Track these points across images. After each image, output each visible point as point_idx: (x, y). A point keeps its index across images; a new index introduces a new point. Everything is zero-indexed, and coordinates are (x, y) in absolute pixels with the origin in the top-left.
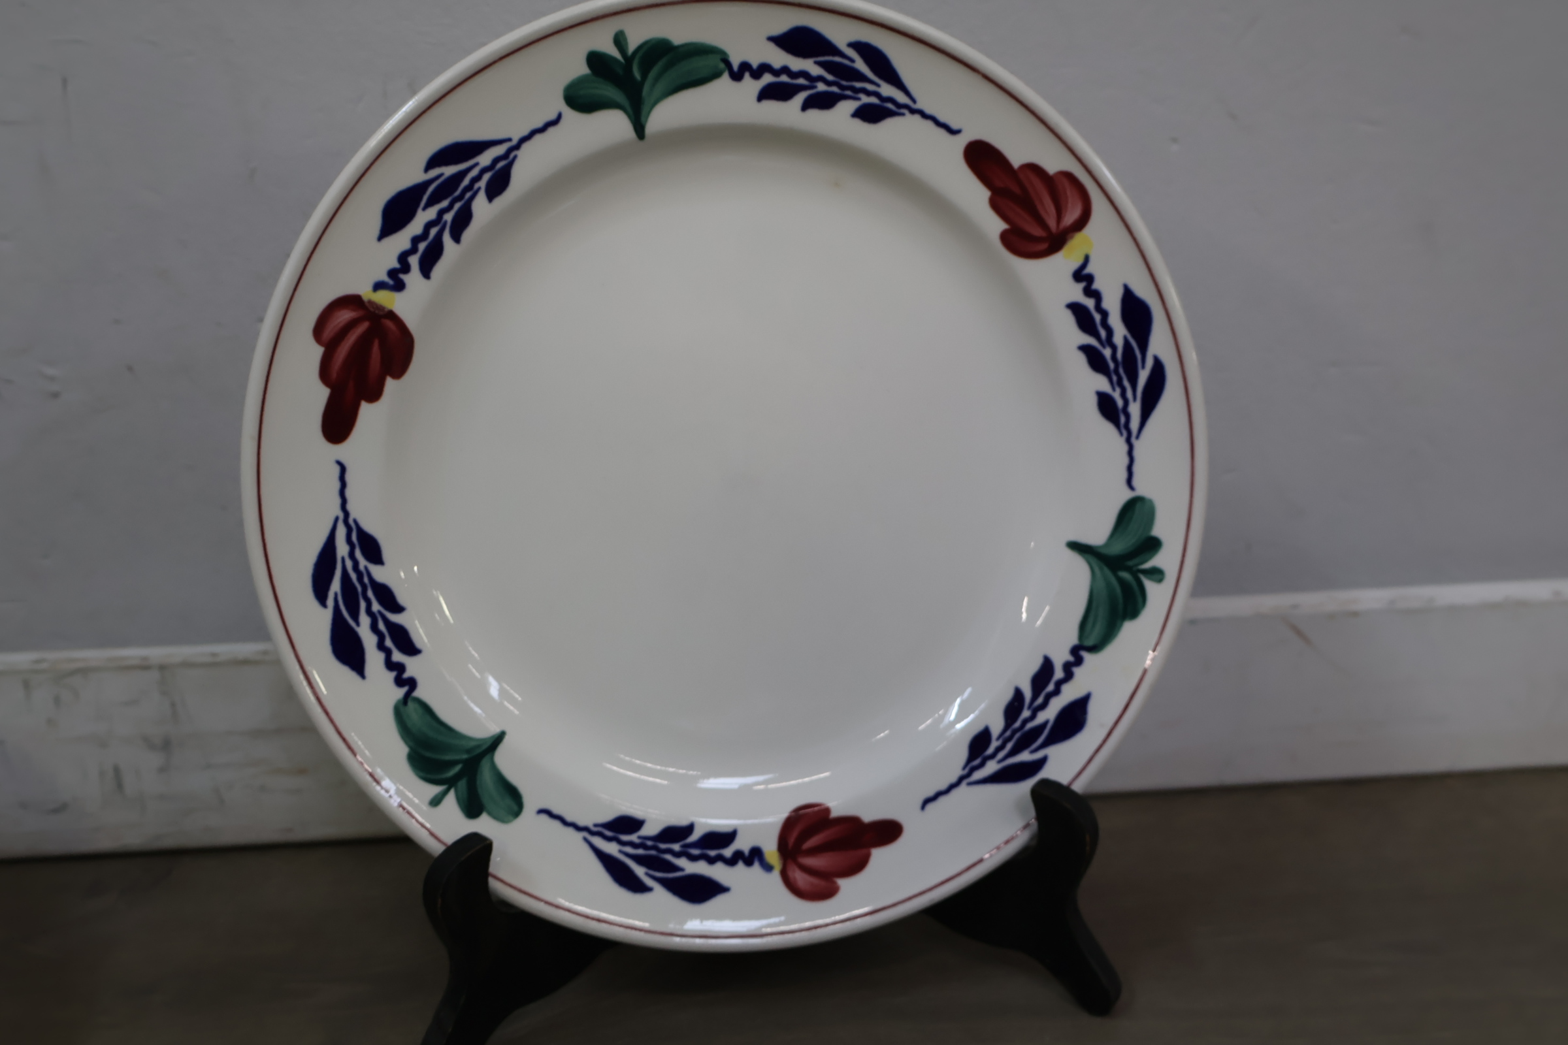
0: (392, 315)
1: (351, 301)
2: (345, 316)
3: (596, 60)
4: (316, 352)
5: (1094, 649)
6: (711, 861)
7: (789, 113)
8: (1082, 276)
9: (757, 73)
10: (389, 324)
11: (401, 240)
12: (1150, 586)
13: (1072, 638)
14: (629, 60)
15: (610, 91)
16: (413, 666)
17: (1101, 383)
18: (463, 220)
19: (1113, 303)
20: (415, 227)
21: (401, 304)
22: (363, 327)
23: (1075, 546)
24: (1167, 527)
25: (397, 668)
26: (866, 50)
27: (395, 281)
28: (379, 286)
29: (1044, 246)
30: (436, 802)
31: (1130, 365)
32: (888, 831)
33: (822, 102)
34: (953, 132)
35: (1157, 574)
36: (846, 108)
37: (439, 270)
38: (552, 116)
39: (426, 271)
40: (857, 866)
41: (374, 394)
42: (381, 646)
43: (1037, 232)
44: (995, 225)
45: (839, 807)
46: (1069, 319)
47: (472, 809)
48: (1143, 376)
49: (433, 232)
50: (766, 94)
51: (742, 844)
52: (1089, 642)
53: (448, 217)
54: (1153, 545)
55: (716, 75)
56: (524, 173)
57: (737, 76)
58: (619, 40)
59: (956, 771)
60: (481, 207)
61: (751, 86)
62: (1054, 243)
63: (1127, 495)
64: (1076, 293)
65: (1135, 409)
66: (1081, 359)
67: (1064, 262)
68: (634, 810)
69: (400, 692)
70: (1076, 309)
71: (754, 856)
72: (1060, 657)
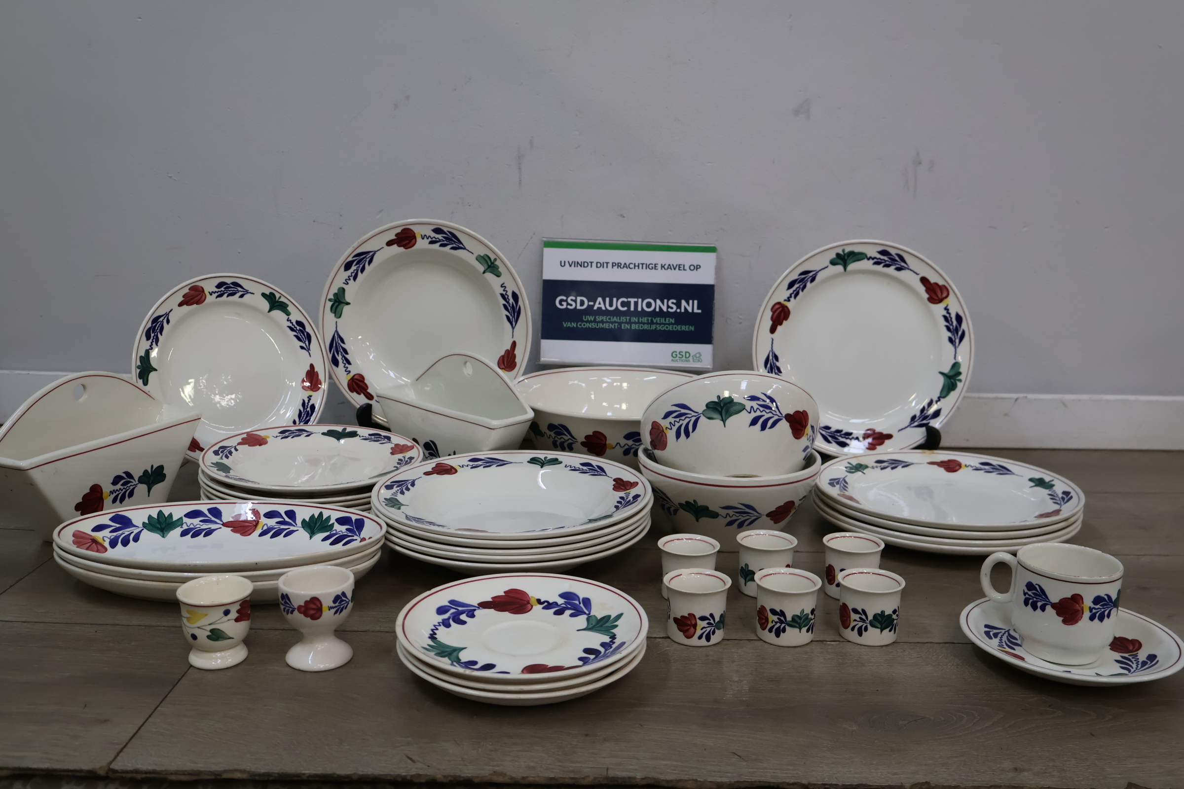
0: (787, 307)
1: (779, 303)
2: (777, 306)
3: (838, 255)
4: (771, 313)
5: (944, 397)
6: (847, 438)
7: (879, 268)
8: (946, 309)
9: (873, 259)
10: (786, 308)
11: (791, 291)
12: (958, 383)
13: (938, 395)
14: (845, 255)
15: (840, 262)
17: (949, 334)
18: (804, 287)
19: (953, 316)
20: (794, 288)
21: (789, 304)
22: (781, 309)
23: (941, 373)
24: (963, 369)
26: (899, 255)
27: (788, 300)
28: (785, 300)
29: (937, 301)
31: (957, 330)
32: (889, 437)
33: (888, 266)
34: (917, 274)
35: (960, 381)
36: (893, 267)
37: (798, 298)
38: (826, 266)
39: (795, 297)
40: (882, 444)
41: (781, 324)
43: (936, 298)
44: (926, 296)
45: (879, 429)
46: (942, 319)
48: (960, 333)
49: (798, 289)
50: (875, 263)
51: (854, 435)
52: (942, 396)
53: (801, 286)
54: (959, 374)
55: (863, 259)
56: (818, 278)
57: (868, 259)
58: (843, 251)
59: (907, 424)
60: (809, 285)
61: (871, 262)
62: (940, 301)
63: (954, 361)
64: (945, 313)
65: (957, 341)
66: (945, 329)
67: (942, 306)
68: (829, 425)
70: (945, 317)
71: (857, 439)
72: (935, 398)
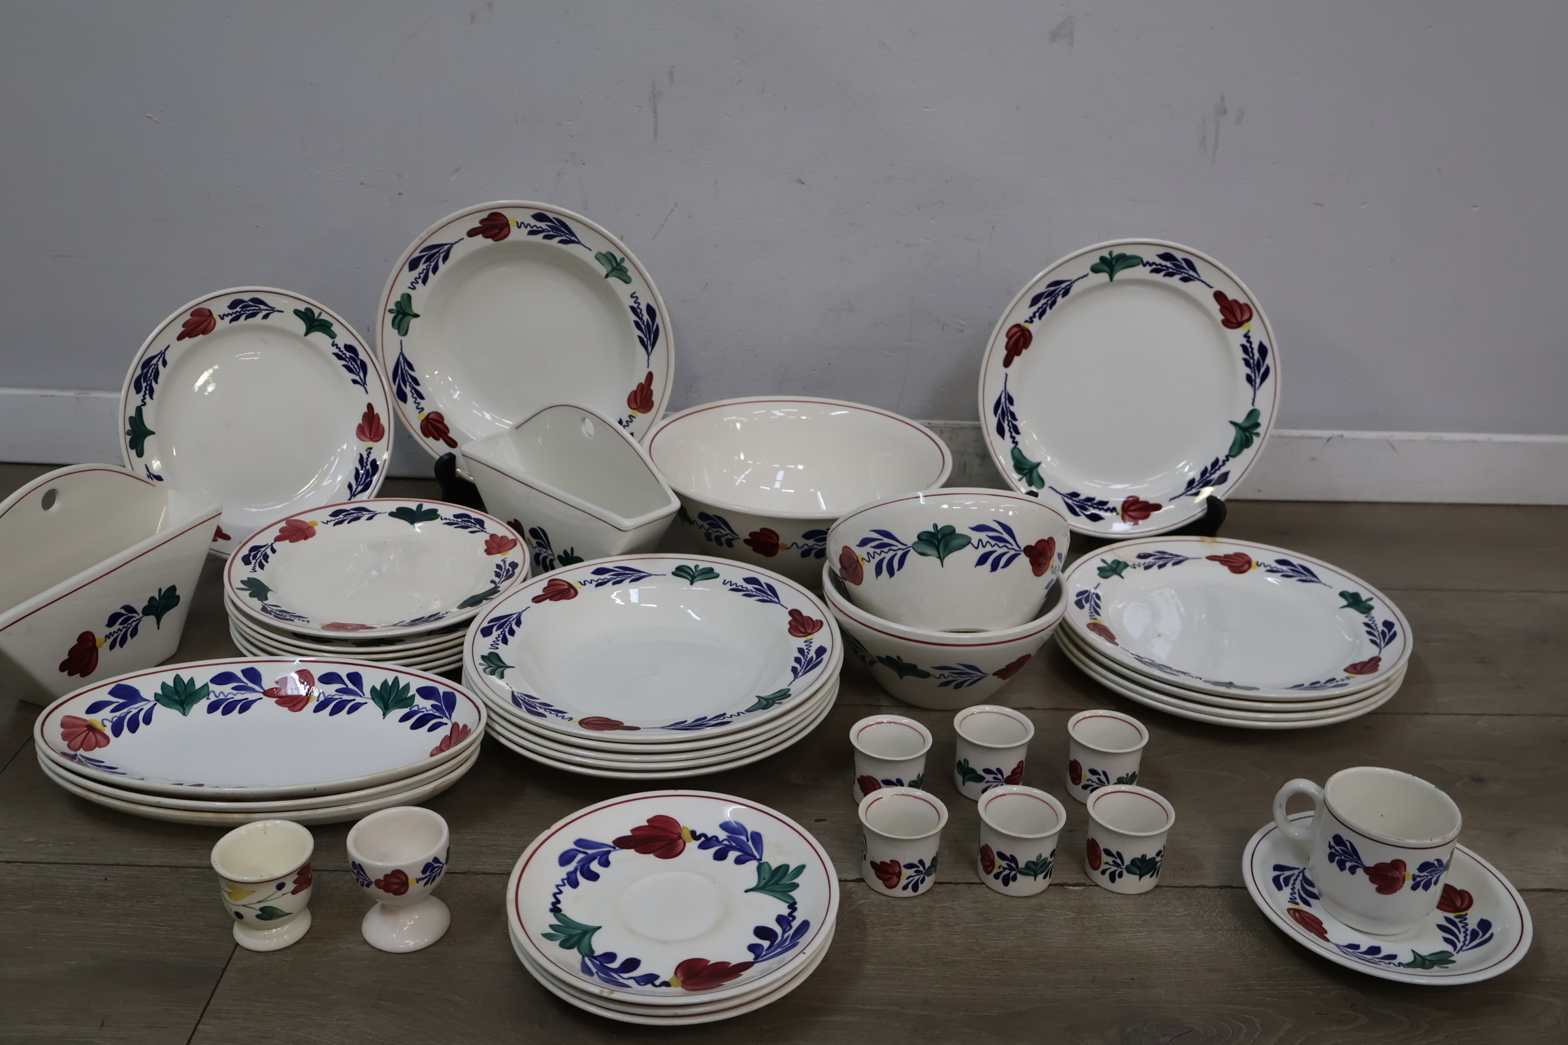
0: (1028, 331)
1: (1018, 326)
2: (1016, 330)
3: (1102, 259)
4: (1006, 340)
5: (1233, 456)
6: (1100, 509)
7: (1159, 277)
8: (1247, 336)
9: (1151, 265)
10: (1027, 333)
11: (1035, 308)
12: (1255, 438)
13: (1226, 452)
14: (1112, 259)
15: (1105, 267)
16: (1018, 438)
17: (1249, 372)
18: (1054, 303)
19: (1255, 346)
20: (1040, 305)
21: (1030, 327)
22: (1020, 333)
23: (1232, 423)
24: (1263, 420)
25: (1013, 438)
26: (1186, 260)
27: (1031, 321)
28: (1026, 321)
29: (1236, 326)
30: (1020, 480)
31: (1258, 366)
32: (1158, 507)
33: (1170, 274)
34: (1210, 287)
35: (1258, 435)
36: (1177, 277)
37: (1044, 318)
38: (1085, 274)
39: (1040, 318)
40: (1146, 517)
41: (1019, 354)
42: (1010, 431)
43: (1233, 320)
44: (1220, 317)
45: (1142, 498)
46: (1241, 350)
47: (1030, 484)
48: (1262, 370)
49: (1044, 306)
50: (1153, 271)
51: (1110, 505)
52: (1232, 454)
53: (1050, 302)
54: (1258, 425)
55: (1138, 265)
56: (1073, 291)
57: (1144, 265)
58: (1111, 253)
59: (1182, 490)
60: (1060, 299)
61: (1148, 268)
62: (1239, 325)
63: (1251, 408)
64: (1244, 341)
65: (1258, 381)
66: (1243, 363)
67: (1241, 331)
68: (1078, 491)
69: (1013, 445)
70: (1244, 347)
71: (1113, 510)
72: (1222, 458)
